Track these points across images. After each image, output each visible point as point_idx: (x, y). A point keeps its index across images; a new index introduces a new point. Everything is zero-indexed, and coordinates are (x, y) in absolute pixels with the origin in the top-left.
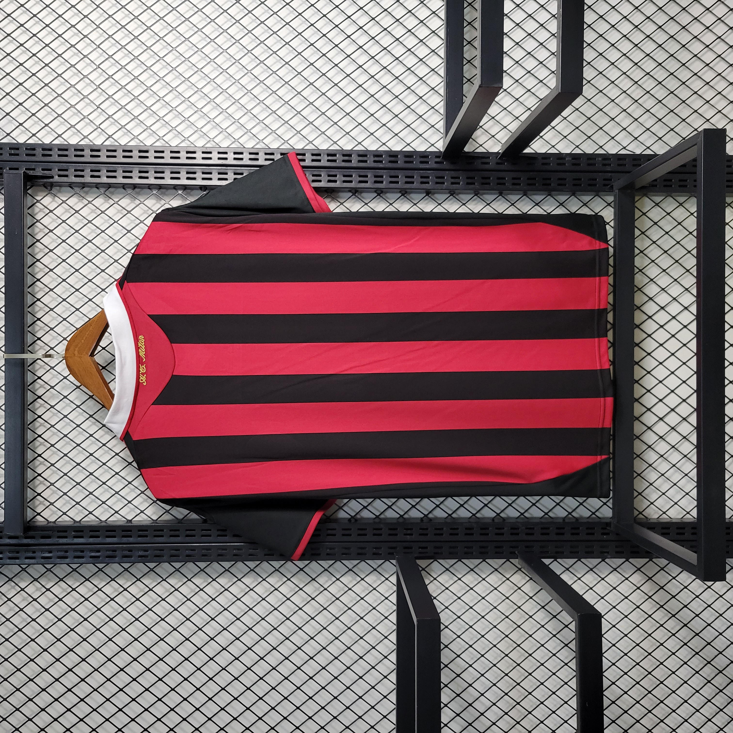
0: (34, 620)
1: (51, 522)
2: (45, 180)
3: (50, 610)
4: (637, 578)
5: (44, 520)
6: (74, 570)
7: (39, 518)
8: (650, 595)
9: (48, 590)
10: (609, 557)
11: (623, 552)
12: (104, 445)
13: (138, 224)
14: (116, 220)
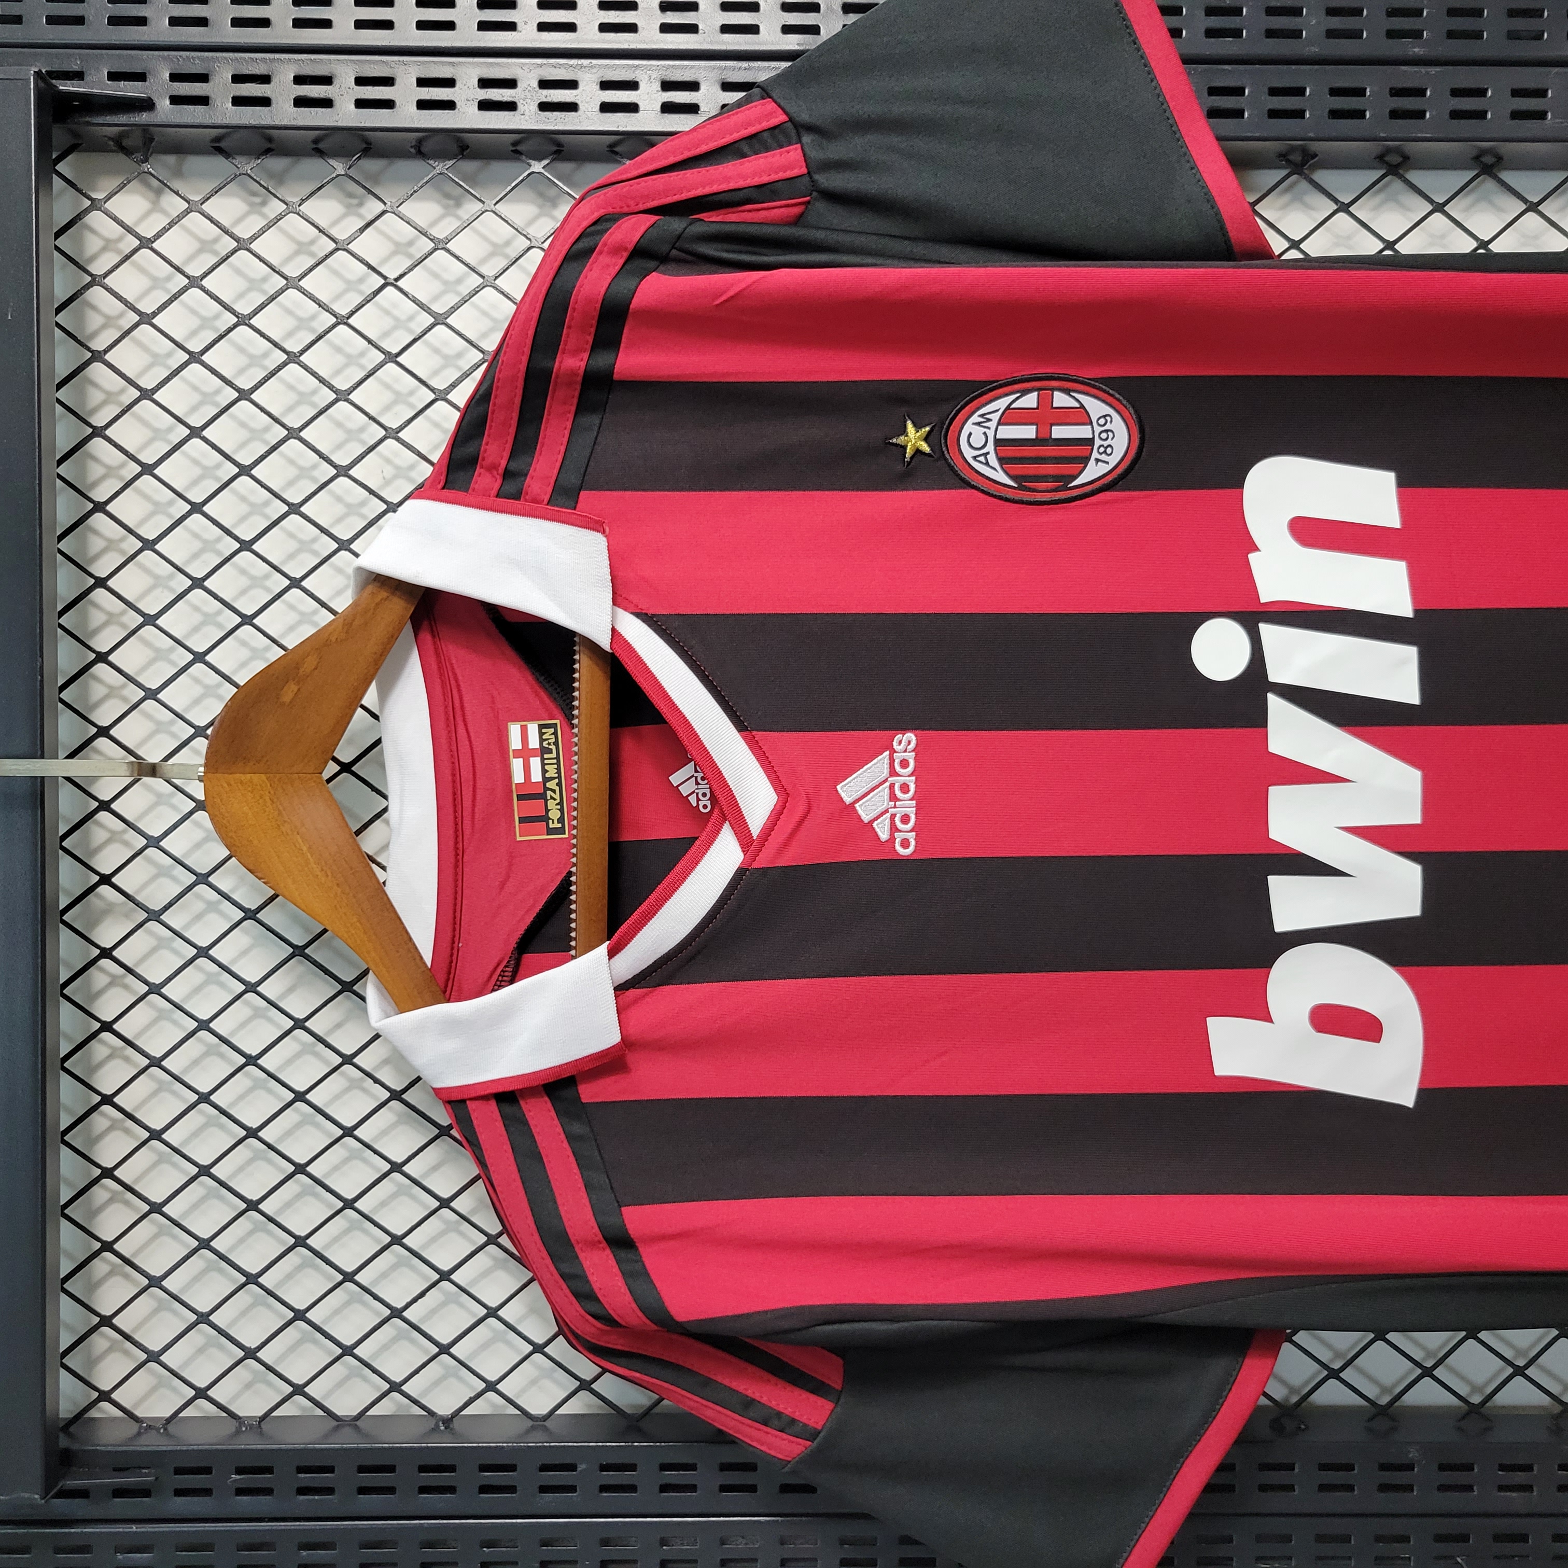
2: (123, 119)
13: (476, 292)
14: (392, 276)
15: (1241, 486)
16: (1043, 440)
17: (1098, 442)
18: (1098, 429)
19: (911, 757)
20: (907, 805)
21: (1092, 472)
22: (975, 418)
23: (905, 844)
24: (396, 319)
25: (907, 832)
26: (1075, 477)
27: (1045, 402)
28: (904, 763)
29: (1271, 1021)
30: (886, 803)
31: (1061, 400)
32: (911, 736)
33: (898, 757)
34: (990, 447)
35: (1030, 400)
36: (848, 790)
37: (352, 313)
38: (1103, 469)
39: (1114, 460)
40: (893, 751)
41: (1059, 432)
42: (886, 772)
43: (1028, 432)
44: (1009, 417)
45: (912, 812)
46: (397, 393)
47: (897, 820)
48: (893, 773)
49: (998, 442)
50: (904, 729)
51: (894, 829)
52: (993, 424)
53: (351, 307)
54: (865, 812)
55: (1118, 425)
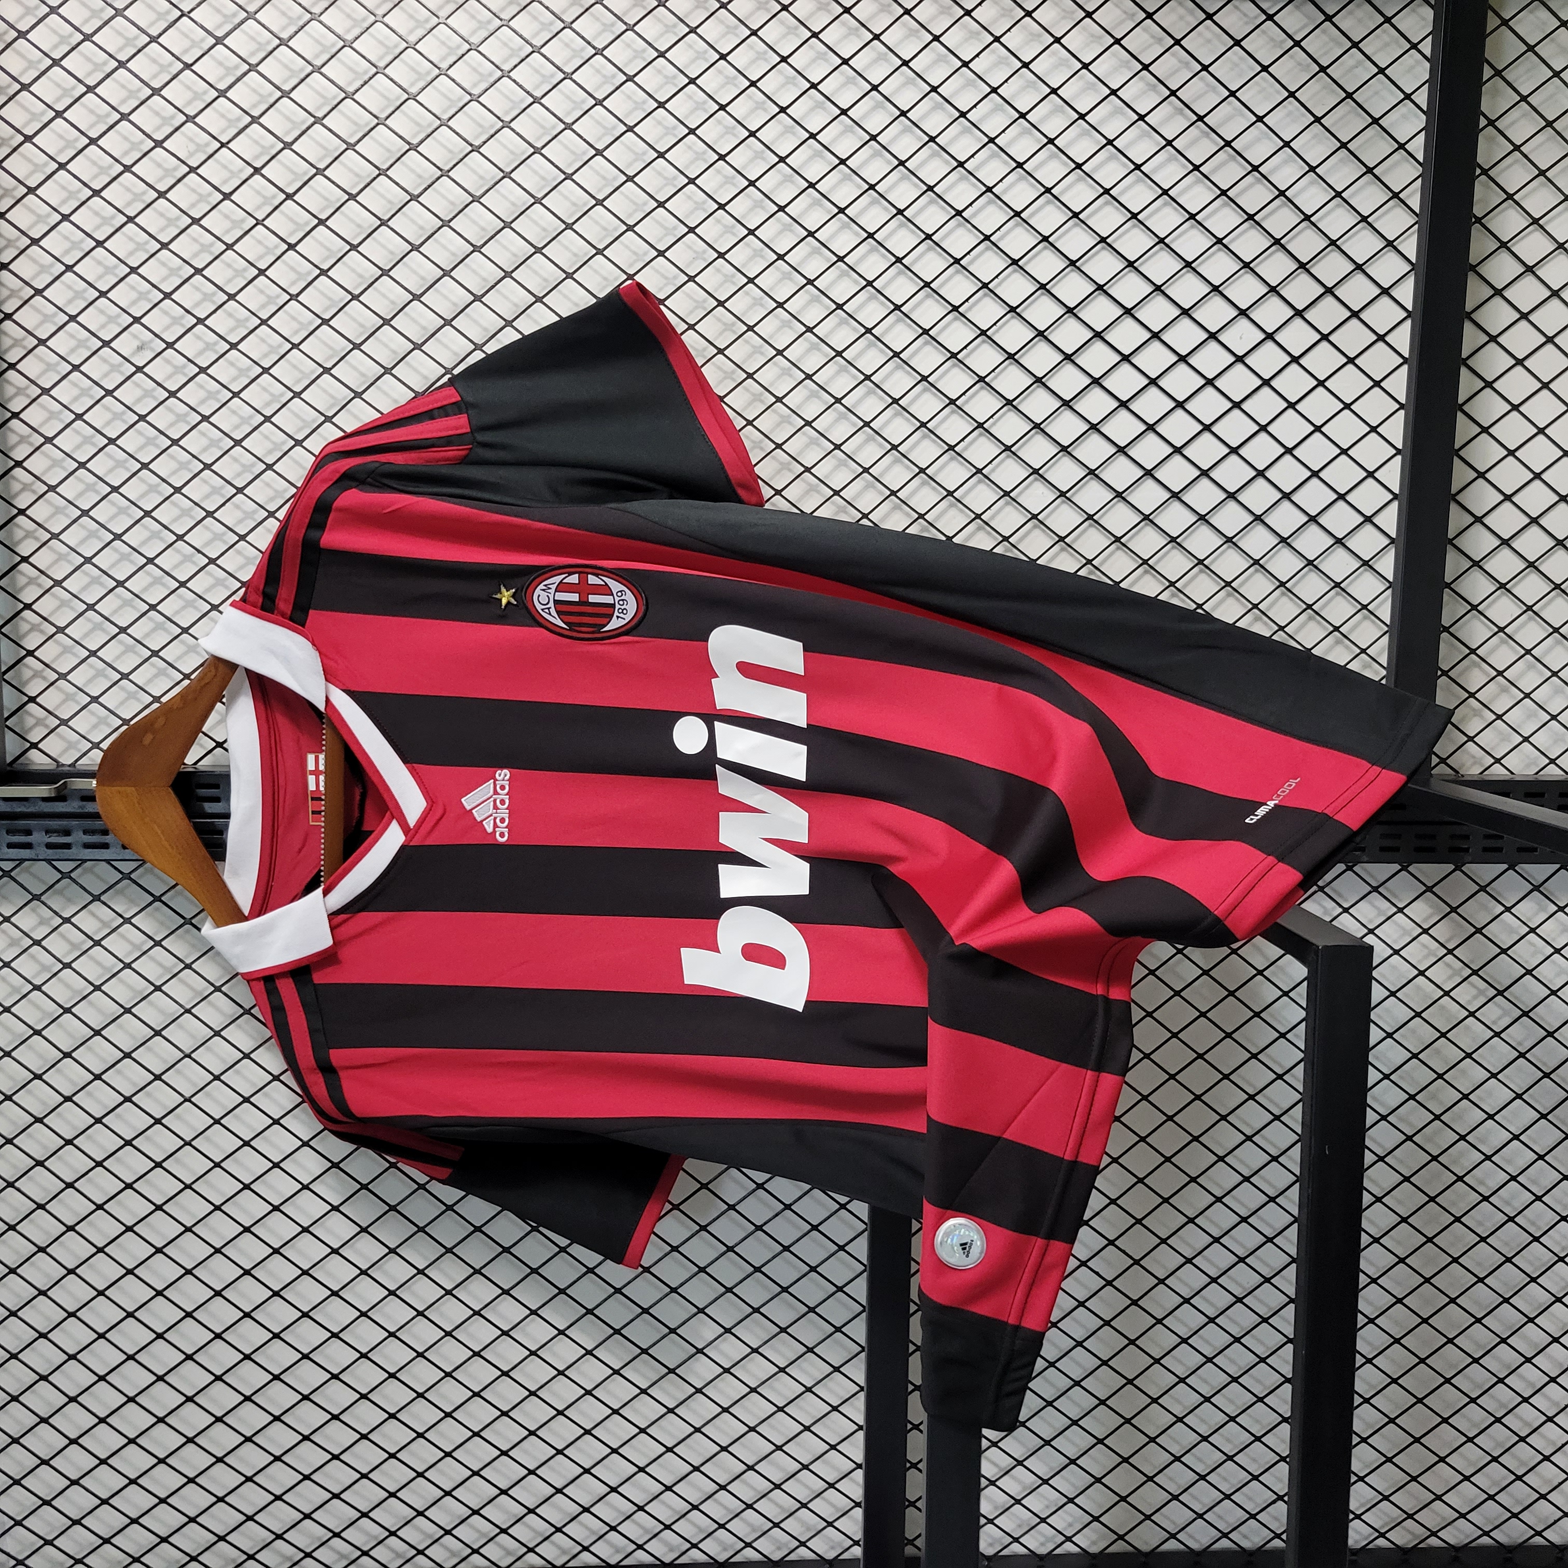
0: (37, 988)
1: (63, 765)
3: (73, 965)
4: (1422, 910)
5: (49, 760)
6: (127, 876)
7: (34, 755)
8: (1450, 947)
9: (67, 920)
10: (1366, 859)
11: (1397, 849)
12: (183, 584)
13: (242, 22)
14: (186, 10)
15: (707, 641)
16: (583, 602)
17: (617, 606)
18: (617, 599)
19: (506, 784)
20: (504, 813)
21: (614, 624)
22: (541, 586)
23: (502, 835)
24: (193, 41)
25: (503, 828)
26: (605, 626)
27: (583, 581)
28: (503, 788)
29: (718, 952)
30: (491, 811)
31: (592, 580)
32: (506, 771)
33: (499, 784)
34: (551, 604)
35: (574, 579)
36: (468, 802)
37: (160, 35)
38: (621, 623)
39: (628, 618)
40: (495, 780)
41: (593, 599)
42: (492, 792)
43: (575, 597)
44: (562, 587)
45: (506, 816)
46: (195, 93)
47: (498, 821)
48: (496, 792)
49: (556, 602)
50: (502, 767)
51: (495, 826)
52: (552, 591)
53: (160, 31)
54: (478, 815)
55: (629, 596)
